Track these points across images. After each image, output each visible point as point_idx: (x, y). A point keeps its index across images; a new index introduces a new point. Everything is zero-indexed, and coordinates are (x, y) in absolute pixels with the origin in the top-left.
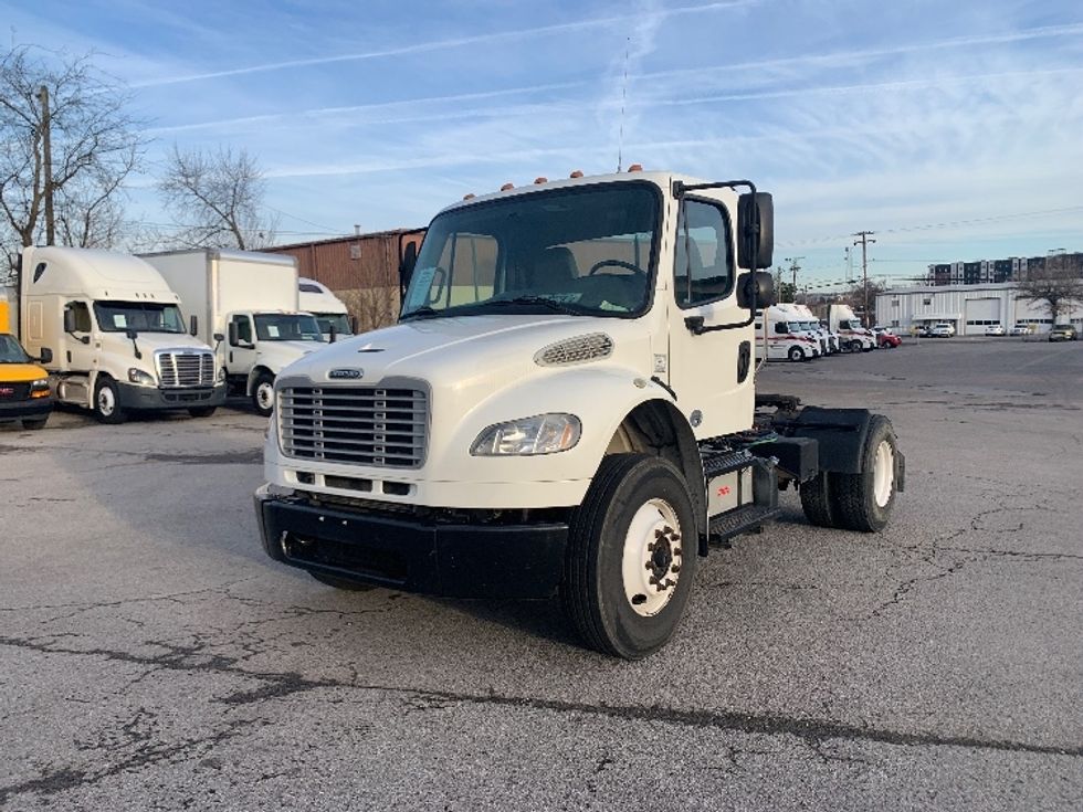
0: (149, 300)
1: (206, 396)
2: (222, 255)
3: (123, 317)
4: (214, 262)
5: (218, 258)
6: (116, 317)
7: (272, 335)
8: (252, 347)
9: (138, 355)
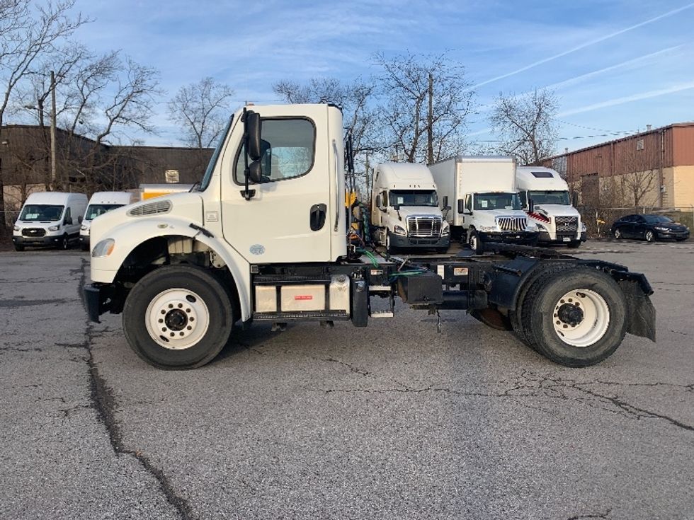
0: (417, 188)
1: (434, 242)
2: (463, 160)
3: (402, 199)
4: (459, 164)
5: (461, 161)
6: (399, 198)
7: (483, 206)
8: (471, 214)
9: (400, 219)
